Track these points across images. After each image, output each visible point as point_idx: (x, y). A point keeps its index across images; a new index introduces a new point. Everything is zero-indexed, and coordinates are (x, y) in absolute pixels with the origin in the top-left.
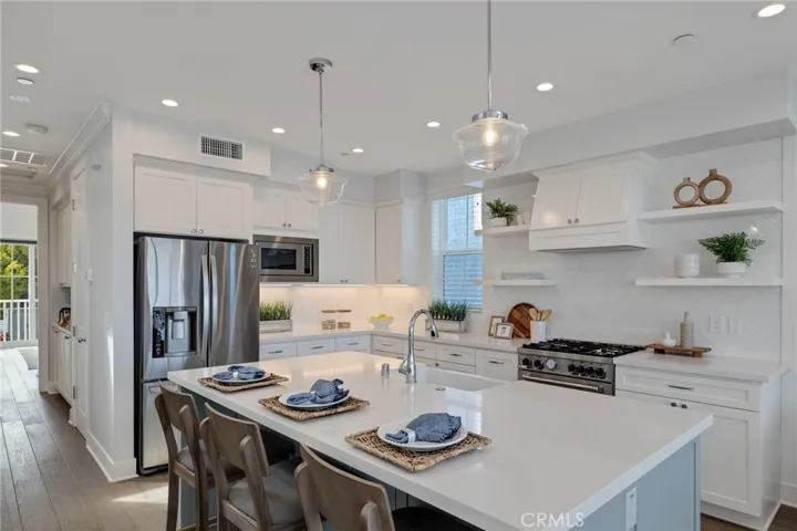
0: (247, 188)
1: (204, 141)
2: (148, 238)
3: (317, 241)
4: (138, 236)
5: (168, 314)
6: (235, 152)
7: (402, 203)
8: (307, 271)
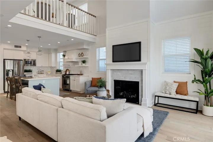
0: (23, 52)
1: (15, 46)
2: (6, 60)
3: (36, 60)
4: (4, 59)
5: (9, 70)
6: (20, 47)
7: (52, 54)
8: (34, 64)
